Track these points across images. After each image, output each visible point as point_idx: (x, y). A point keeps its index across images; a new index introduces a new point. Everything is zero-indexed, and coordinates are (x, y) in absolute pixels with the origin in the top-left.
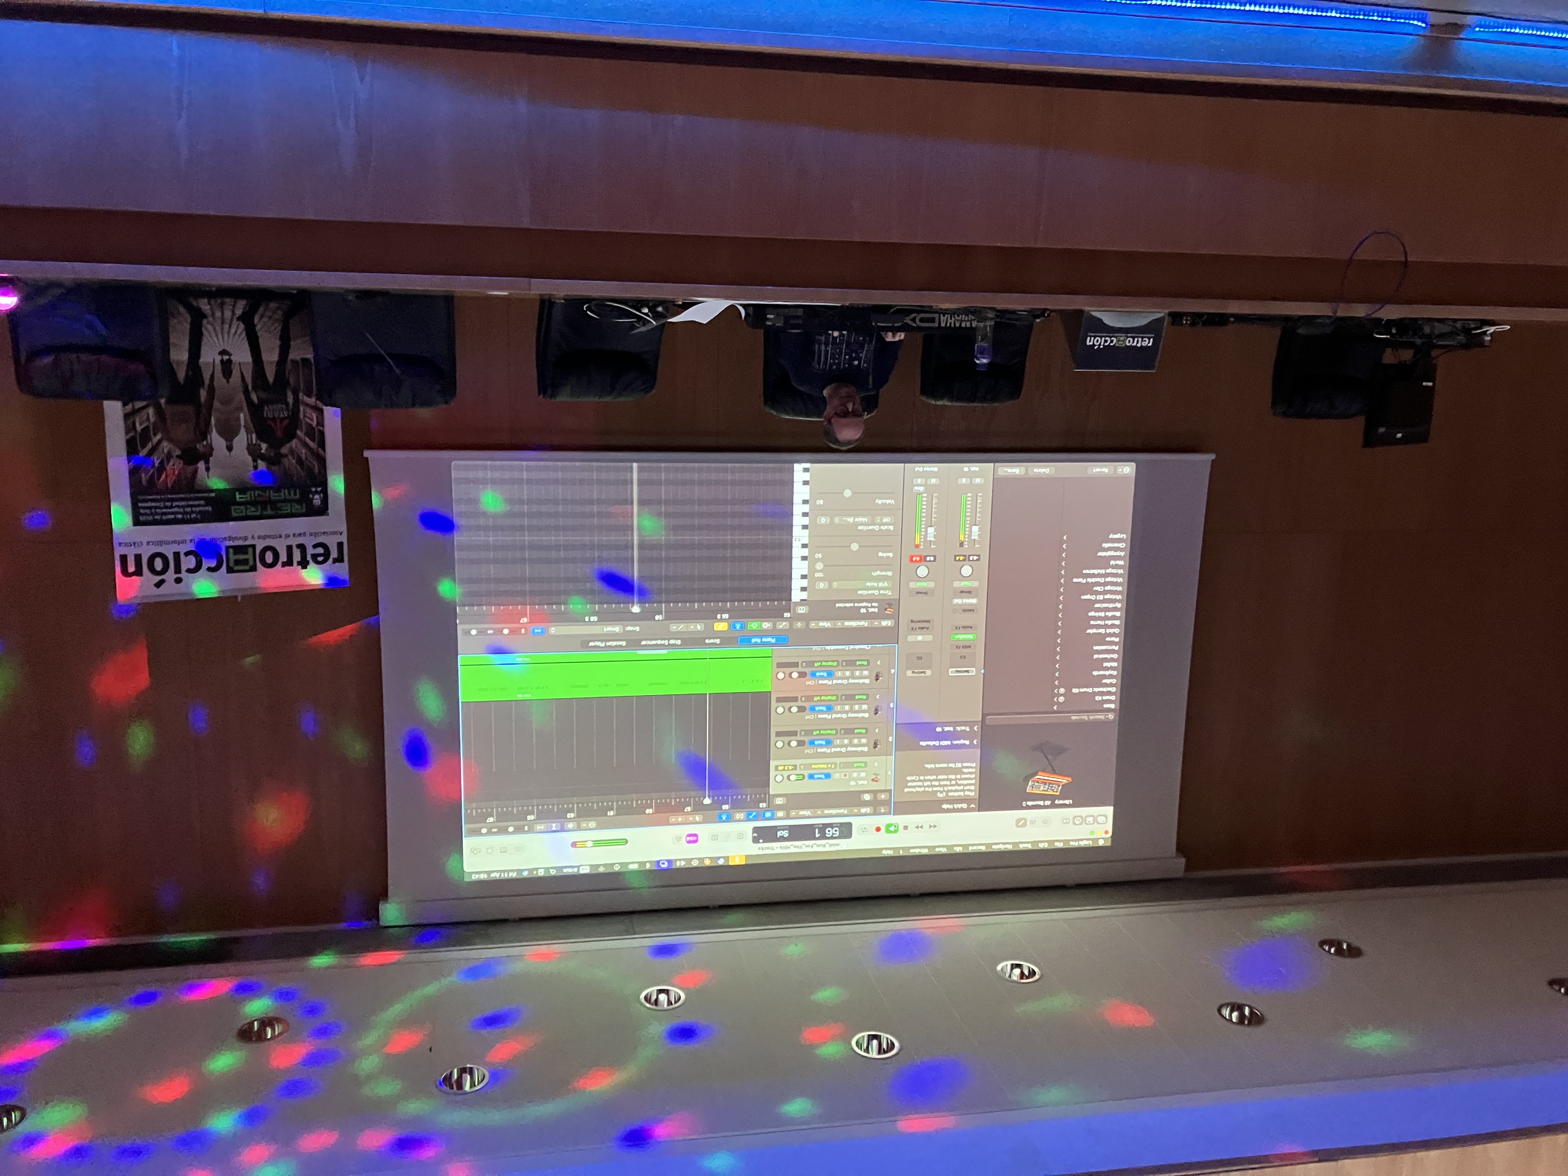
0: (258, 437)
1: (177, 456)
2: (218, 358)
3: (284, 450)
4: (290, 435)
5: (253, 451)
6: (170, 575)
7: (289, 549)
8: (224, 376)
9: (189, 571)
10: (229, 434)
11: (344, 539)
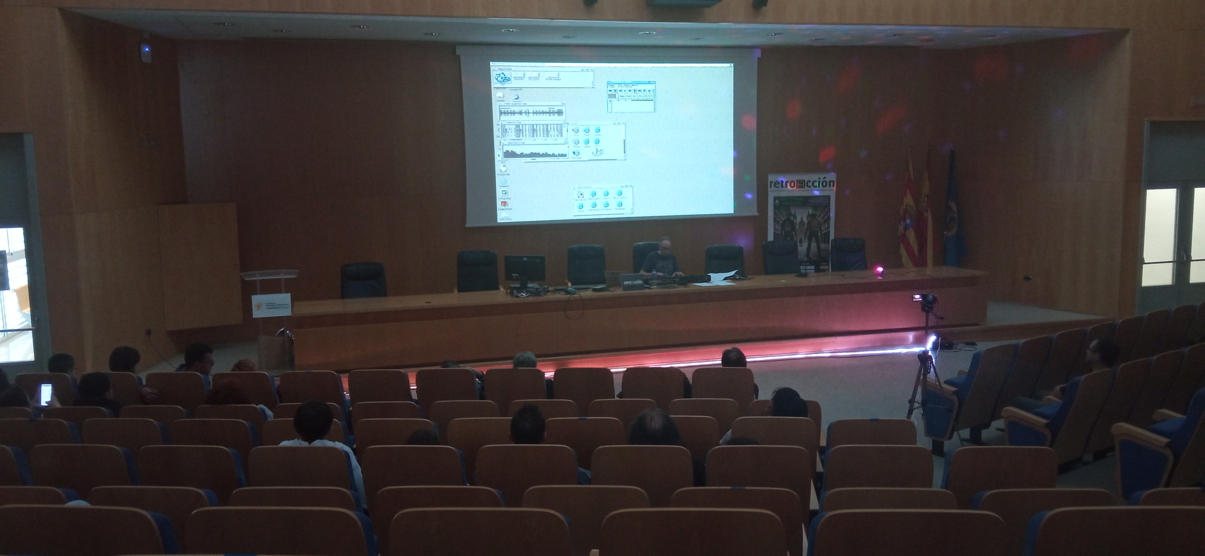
0: (793, 221)
1: (816, 216)
2: (803, 244)
3: (786, 217)
4: (784, 222)
5: (795, 217)
6: (822, 180)
7: (786, 186)
8: (802, 239)
9: (816, 181)
10: (802, 222)
11: (769, 189)
